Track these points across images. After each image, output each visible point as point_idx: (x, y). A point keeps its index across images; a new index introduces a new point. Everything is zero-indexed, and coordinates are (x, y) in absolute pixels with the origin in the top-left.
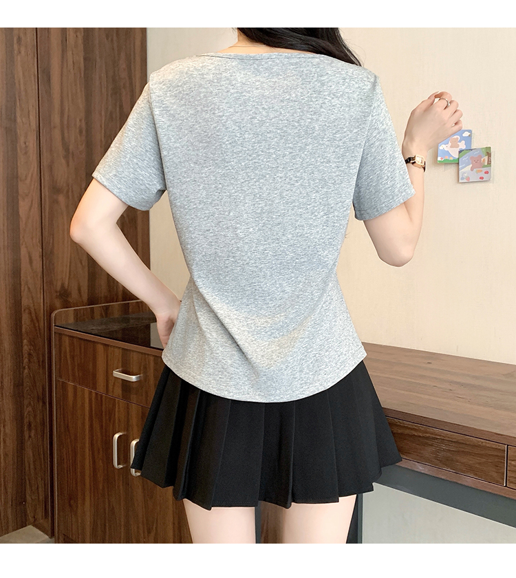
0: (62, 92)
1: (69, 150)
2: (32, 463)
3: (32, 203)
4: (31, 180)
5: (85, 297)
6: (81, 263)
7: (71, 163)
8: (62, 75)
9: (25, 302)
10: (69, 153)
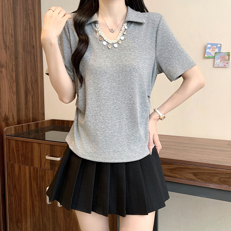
1: (6, 45)
6: (14, 104)
7: (7, 53)
10: (6, 47)
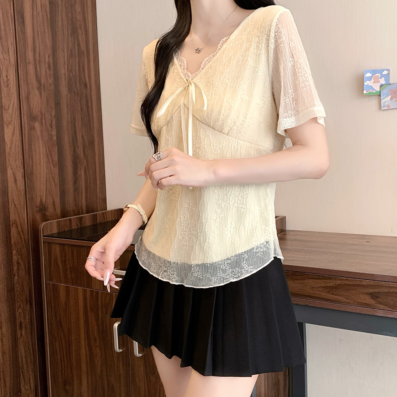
0: (34, 32)
1: (41, 82)
2: (24, 357)
3: (14, 129)
4: (13, 109)
5: (59, 211)
6: (55, 182)
7: (43, 94)
8: (33, 17)
9: (13, 217)
